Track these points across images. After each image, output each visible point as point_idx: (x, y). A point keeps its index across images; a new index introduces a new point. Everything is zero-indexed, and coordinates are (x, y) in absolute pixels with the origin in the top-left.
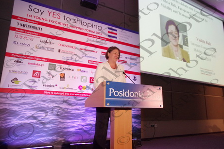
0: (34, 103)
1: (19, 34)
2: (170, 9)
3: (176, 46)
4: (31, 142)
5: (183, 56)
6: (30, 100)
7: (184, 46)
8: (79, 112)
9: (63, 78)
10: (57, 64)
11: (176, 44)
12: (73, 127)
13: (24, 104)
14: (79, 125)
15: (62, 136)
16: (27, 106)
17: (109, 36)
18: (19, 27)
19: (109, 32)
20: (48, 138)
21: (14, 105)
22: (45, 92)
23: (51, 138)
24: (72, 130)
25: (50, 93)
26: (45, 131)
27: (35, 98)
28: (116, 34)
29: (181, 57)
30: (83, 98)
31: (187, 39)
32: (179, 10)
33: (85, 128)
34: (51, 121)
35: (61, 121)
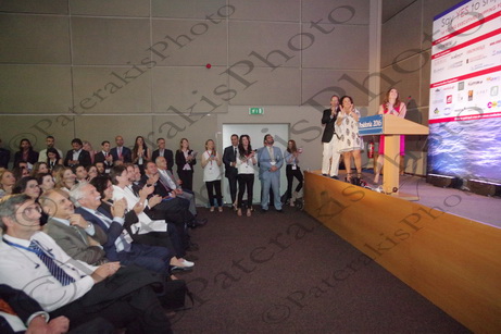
1: (438, 60)
9: (471, 96)
12: (480, 160)
25: (459, 119)
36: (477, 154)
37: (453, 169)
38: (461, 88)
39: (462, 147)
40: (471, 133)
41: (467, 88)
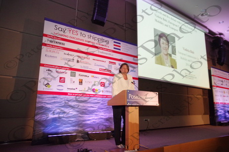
0: (61, 102)
1: (49, 49)
2: (162, 23)
3: (167, 55)
4: (60, 131)
5: (171, 63)
6: (59, 100)
7: (172, 55)
8: (94, 109)
10: (77, 73)
11: (166, 53)
13: (54, 103)
14: (93, 119)
15: (82, 127)
16: (57, 105)
17: (114, 48)
18: (49, 43)
19: (114, 45)
20: (72, 128)
21: (48, 104)
22: (69, 94)
23: (74, 128)
24: (88, 122)
25: (73, 94)
26: (69, 123)
27: (62, 99)
28: (120, 47)
29: (170, 64)
30: (96, 98)
31: (175, 49)
32: (169, 24)
33: (97, 121)
34: (74, 115)
35: (81, 115)
36: (86, 117)
41: (78, 77)
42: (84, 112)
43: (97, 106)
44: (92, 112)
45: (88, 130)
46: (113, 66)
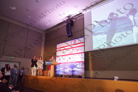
9: (64, 59)
10: (63, 56)
12: (66, 71)
18: (58, 50)
25: (62, 63)
27: (60, 65)
28: (76, 42)
37: (61, 73)
38: (62, 57)
39: (63, 69)
40: (64, 66)
41: (63, 58)
42: (65, 68)
43: (68, 66)
44: (67, 68)
45: (66, 74)
46: (73, 50)
